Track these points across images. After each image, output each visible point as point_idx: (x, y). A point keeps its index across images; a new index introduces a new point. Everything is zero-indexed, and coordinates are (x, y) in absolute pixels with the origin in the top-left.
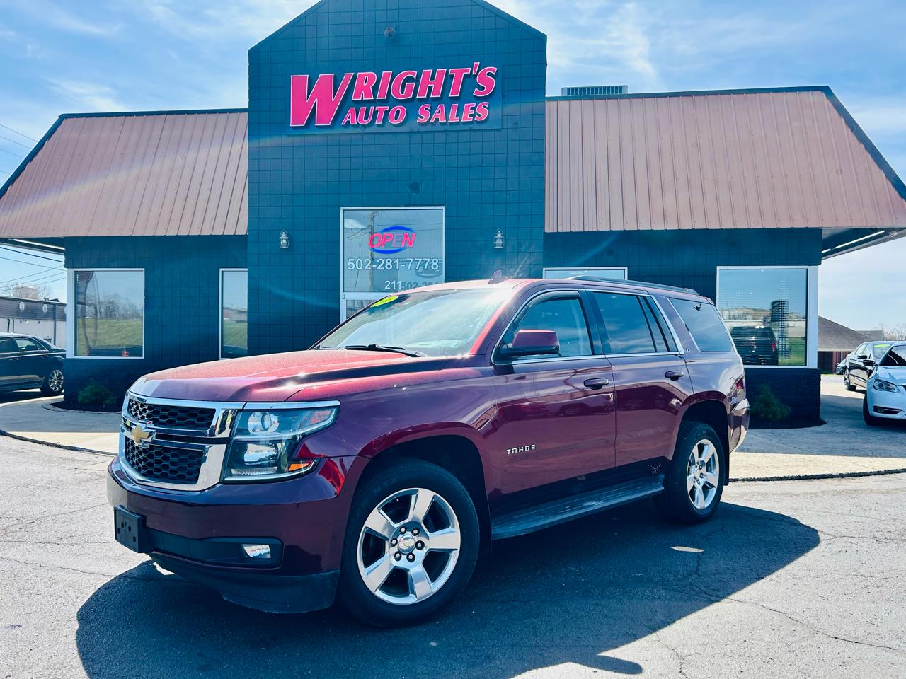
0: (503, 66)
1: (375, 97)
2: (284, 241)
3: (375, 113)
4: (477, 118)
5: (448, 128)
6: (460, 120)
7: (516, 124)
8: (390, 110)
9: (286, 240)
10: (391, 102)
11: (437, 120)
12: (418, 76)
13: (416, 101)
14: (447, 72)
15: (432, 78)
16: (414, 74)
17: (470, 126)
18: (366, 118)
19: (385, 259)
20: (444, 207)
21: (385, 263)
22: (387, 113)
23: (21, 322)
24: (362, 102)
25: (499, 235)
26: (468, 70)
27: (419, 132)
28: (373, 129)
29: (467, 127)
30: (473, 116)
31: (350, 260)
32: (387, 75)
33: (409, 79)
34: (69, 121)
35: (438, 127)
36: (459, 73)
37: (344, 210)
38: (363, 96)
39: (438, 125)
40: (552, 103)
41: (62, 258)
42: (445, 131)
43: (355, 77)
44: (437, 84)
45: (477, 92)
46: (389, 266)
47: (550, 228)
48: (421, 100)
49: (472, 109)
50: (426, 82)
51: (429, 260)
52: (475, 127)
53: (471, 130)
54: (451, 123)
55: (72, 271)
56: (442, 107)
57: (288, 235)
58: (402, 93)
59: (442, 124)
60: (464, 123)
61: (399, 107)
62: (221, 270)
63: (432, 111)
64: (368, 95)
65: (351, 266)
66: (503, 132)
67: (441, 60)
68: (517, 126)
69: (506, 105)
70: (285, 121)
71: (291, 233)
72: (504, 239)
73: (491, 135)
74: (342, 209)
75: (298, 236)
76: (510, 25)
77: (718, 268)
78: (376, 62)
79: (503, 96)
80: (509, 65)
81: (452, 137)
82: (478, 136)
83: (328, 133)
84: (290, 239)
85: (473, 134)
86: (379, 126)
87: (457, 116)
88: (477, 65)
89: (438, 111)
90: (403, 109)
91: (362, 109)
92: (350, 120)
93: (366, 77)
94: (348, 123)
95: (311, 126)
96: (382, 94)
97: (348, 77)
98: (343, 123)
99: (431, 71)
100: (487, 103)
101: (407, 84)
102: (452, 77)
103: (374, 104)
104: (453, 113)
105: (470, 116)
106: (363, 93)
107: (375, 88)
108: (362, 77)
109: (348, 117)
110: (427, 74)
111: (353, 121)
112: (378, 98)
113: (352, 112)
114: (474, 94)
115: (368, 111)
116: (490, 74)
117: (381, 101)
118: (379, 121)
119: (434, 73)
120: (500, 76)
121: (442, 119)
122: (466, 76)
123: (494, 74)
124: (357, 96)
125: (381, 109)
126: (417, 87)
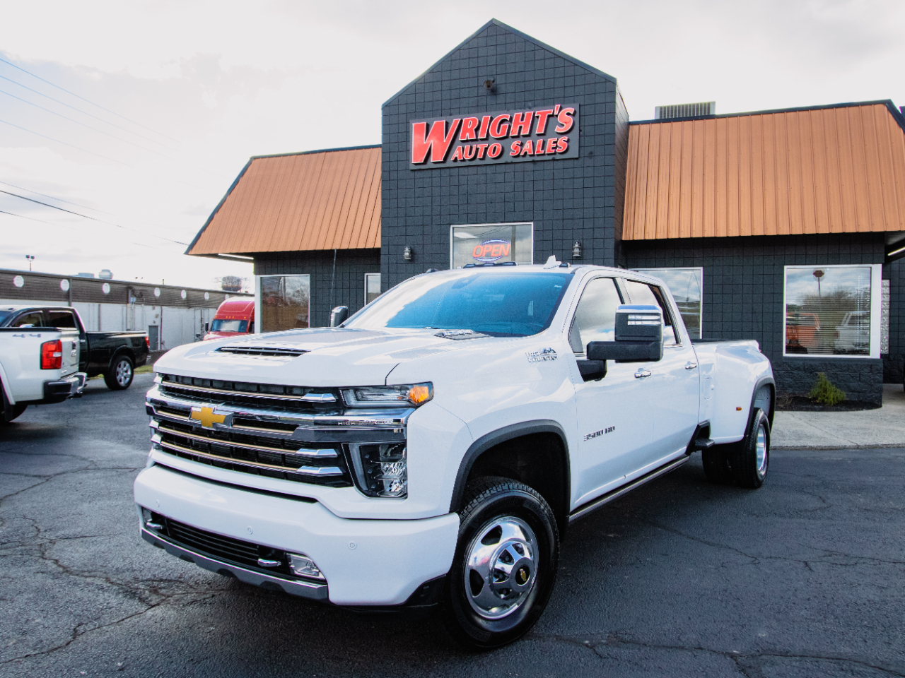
0: (580, 106)
1: (477, 136)
2: (407, 254)
3: (477, 149)
4: (558, 150)
5: (537, 158)
6: (545, 152)
7: (591, 153)
8: (489, 146)
9: (409, 253)
10: (490, 140)
11: (526, 153)
12: (511, 118)
13: (509, 138)
14: (534, 114)
15: (522, 120)
16: (507, 117)
17: (553, 156)
18: (470, 154)
20: (532, 223)
22: (486, 149)
24: (467, 141)
25: (577, 245)
26: (550, 111)
27: (512, 163)
28: (477, 162)
29: (551, 157)
30: (555, 148)
32: (486, 119)
33: (503, 121)
34: (256, 160)
35: (528, 159)
36: (543, 114)
37: (453, 228)
38: (468, 136)
39: (528, 157)
41: (251, 266)
42: (533, 162)
43: (461, 121)
44: (526, 123)
45: (558, 129)
47: (626, 236)
48: (513, 137)
50: (516, 123)
52: (558, 157)
53: (554, 160)
54: (538, 155)
55: (259, 277)
56: (529, 142)
57: (411, 249)
58: (498, 132)
59: (531, 156)
60: (548, 154)
61: (496, 144)
62: (366, 274)
63: (522, 145)
64: (471, 135)
66: (581, 160)
67: (530, 104)
68: (591, 155)
69: (582, 138)
70: (408, 160)
71: (413, 246)
72: (581, 248)
73: (570, 163)
74: (452, 226)
75: (418, 249)
76: (586, 72)
77: (786, 267)
78: (478, 108)
79: (580, 131)
80: (584, 105)
81: (539, 166)
82: (560, 165)
83: (442, 168)
84: (412, 252)
85: (555, 162)
86: (480, 159)
87: (543, 149)
88: (557, 107)
89: (528, 146)
90: (499, 145)
91: (467, 147)
92: (457, 156)
93: (470, 121)
94: (456, 158)
95: (428, 163)
96: (482, 133)
97: (456, 122)
98: (452, 159)
99: (521, 114)
100: (566, 138)
101: (502, 125)
102: (538, 117)
103: (476, 142)
104: (539, 146)
105: (553, 148)
106: (467, 134)
107: (477, 130)
108: (467, 121)
109: (456, 153)
110: (518, 116)
111: (460, 157)
112: (479, 138)
113: (459, 149)
114: (556, 130)
115: (471, 148)
116: (568, 114)
117: (482, 140)
118: (480, 156)
119: (523, 115)
120: (577, 115)
121: (530, 152)
122: (549, 116)
123: (572, 113)
124: (463, 136)
125: (481, 146)
126: (510, 127)
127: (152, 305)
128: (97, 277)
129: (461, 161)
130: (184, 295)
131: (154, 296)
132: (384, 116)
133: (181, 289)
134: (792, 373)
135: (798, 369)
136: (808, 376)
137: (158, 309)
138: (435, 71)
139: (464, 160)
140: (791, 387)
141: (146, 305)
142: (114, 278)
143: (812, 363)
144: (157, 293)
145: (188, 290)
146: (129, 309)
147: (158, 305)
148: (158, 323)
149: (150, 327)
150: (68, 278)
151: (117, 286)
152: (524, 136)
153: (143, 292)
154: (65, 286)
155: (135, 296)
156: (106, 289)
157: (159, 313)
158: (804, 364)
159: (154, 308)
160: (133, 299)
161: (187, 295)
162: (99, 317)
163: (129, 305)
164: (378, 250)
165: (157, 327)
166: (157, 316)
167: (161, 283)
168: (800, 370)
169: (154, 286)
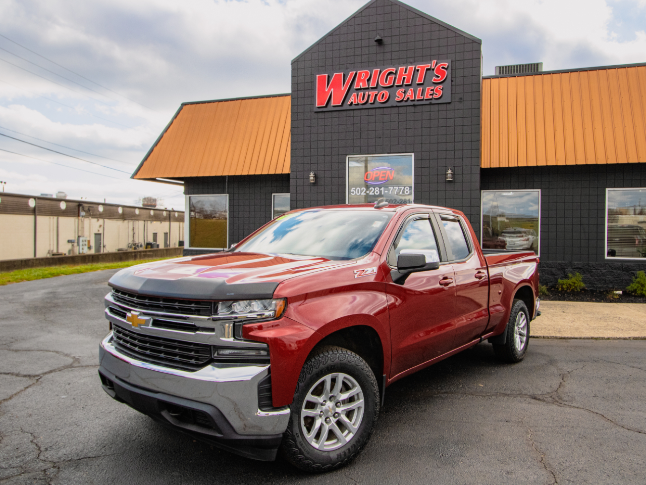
0: (452, 61)
1: (369, 85)
2: (312, 178)
3: (369, 96)
4: (434, 96)
5: (416, 103)
6: (424, 98)
7: (461, 99)
8: (378, 93)
9: (314, 177)
10: (379, 88)
11: (408, 98)
12: (396, 71)
13: (395, 87)
14: (415, 68)
15: (405, 72)
16: (393, 70)
17: (430, 101)
18: (363, 99)
19: (374, 188)
20: (413, 154)
21: (374, 191)
22: (376, 95)
23: (151, 223)
24: (360, 89)
25: (450, 172)
26: (428, 66)
27: (397, 106)
28: (368, 106)
29: (428, 102)
30: (432, 95)
31: (352, 189)
32: (376, 72)
33: (390, 73)
35: (409, 103)
36: (423, 68)
37: (349, 158)
38: (361, 85)
39: (409, 101)
40: (487, 80)
41: (182, 188)
42: (414, 106)
43: (356, 74)
44: (409, 76)
45: (435, 80)
46: (377, 192)
47: (485, 164)
49: (431, 90)
51: (403, 188)
52: (434, 101)
53: (431, 104)
54: (418, 100)
55: (188, 196)
56: (411, 90)
57: (315, 174)
58: (386, 82)
59: (412, 101)
60: (426, 100)
61: (384, 92)
62: (273, 194)
63: (405, 92)
64: (364, 84)
65: (353, 193)
66: (452, 104)
67: (411, 60)
68: (461, 100)
69: (454, 87)
70: (313, 104)
71: (316, 172)
72: (453, 174)
73: (443, 107)
74: (348, 157)
75: (321, 174)
76: (457, 35)
77: (607, 189)
78: (369, 64)
79: (452, 81)
80: (456, 61)
81: (419, 109)
82: (436, 108)
83: (339, 110)
84: (316, 177)
85: (432, 106)
86: (371, 104)
87: (422, 96)
88: (434, 62)
89: (409, 93)
90: (386, 93)
91: (360, 93)
92: (353, 101)
93: (363, 73)
94: (352, 103)
95: (329, 106)
96: (373, 83)
97: (352, 74)
98: (349, 103)
99: (405, 67)
100: (441, 86)
101: (389, 76)
102: (418, 70)
103: (368, 90)
104: (419, 93)
105: (430, 95)
106: (361, 84)
107: (369, 80)
108: (361, 74)
109: (352, 99)
110: (402, 70)
111: (355, 102)
112: (370, 86)
113: (354, 96)
114: (433, 81)
115: (364, 95)
116: (443, 68)
117: (372, 88)
118: (371, 101)
119: (406, 69)
120: (450, 68)
121: (412, 98)
122: (427, 70)
123: (446, 67)
124: (358, 85)
125: (373, 93)
126: (395, 78)
127: (97, 218)
128: (54, 197)
129: (355, 105)
130: (120, 210)
131: (98, 211)
132: (293, 69)
133: (118, 206)
134: (613, 272)
135: (618, 269)
136: (625, 274)
137: (101, 221)
138: (334, 34)
139: (358, 104)
140: (611, 282)
141: (92, 218)
142: (68, 198)
143: (628, 264)
144: (101, 209)
145: (124, 207)
146: (80, 221)
147: (102, 218)
148: (101, 232)
149: (96, 234)
150: (35, 198)
151: (70, 204)
152: (406, 85)
153: (90, 208)
154: (32, 203)
155: (85, 211)
156: (63, 206)
157: (102, 224)
158: (622, 265)
159: (98, 220)
160: (83, 213)
161: (123, 210)
162: (58, 227)
163: (80, 218)
164: (288, 175)
165: (100, 234)
166: (100, 226)
167: (103, 202)
168: (619, 269)
169: (99, 204)
